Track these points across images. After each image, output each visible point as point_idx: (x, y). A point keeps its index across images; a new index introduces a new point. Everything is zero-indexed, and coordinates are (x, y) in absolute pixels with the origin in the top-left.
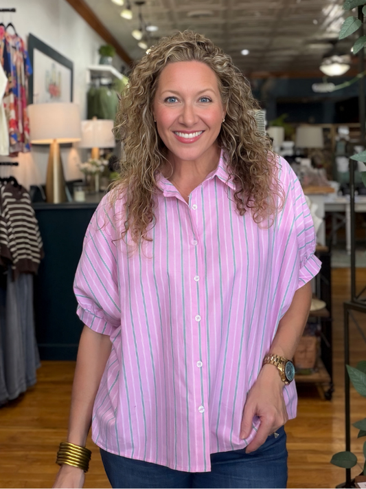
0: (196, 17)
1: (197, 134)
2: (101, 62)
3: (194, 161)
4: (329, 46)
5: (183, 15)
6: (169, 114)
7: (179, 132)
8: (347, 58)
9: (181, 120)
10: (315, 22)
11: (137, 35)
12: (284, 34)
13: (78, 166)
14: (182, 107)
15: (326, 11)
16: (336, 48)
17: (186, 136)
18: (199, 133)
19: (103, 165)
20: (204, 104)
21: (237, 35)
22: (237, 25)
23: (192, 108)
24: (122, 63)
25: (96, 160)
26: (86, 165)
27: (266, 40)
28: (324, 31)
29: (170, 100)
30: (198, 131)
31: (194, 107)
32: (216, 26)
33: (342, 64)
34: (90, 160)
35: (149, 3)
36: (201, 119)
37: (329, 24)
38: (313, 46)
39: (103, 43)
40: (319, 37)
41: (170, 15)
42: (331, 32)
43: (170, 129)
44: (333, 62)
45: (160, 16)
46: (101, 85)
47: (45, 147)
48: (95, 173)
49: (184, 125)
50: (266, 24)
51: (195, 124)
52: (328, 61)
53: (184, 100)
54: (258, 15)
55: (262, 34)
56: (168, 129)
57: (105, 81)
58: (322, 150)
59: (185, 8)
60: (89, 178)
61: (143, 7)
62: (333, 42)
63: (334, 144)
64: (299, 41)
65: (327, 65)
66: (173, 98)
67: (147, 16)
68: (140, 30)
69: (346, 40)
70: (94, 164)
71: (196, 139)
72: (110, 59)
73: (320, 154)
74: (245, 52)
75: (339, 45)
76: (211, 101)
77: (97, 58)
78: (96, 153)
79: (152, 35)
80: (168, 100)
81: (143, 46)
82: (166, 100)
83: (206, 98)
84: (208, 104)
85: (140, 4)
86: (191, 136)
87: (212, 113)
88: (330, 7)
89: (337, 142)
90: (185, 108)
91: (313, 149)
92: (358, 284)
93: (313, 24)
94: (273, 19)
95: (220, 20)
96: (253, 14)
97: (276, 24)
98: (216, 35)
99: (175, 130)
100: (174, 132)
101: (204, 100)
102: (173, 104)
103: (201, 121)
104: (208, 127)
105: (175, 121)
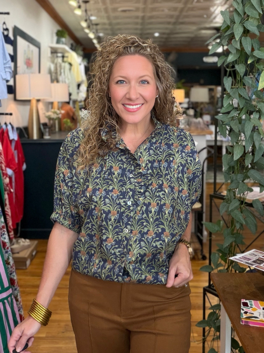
0: (124, 11)
1: (138, 106)
2: (58, 42)
3: (135, 125)
4: (214, 32)
5: (115, 10)
6: (119, 92)
7: (127, 104)
9: (127, 96)
10: (205, 16)
11: (84, 24)
12: (182, 23)
13: (44, 114)
15: (212, 9)
17: (131, 107)
18: (140, 105)
19: (61, 113)
20: (143, 85)
21: (151, 23)
22: (151, 17)
23: (135, 88)
24: (72, 41)
25: (56, 110)
26: (50, 114)
27: (170, 26)
28: (211, 22)
31: (137, 87)
32: (137, 17)
34: (53, 110)
35: (92, 2)
36: (141, 95)
37: (215, 18)
38: (204, 32)
39: (59, 28)
40: (208, 26)
41: (106, 10)
42: (216, 23)
43: (121, 102)
45: (99, 10)
48: (56, 119)
49: (130, 99)
50: (171, 17)
51: (138, 99)
53: (129, 82)
54: (166, 11)
55: (169, 23)
56: (119, 102)
57: (60, 55)
58: (208, 104)
59: (116, 5)
60: (51, 122)
61: (88, 4)
62: (217, 29)
63: (216, 100)
64: (194, 28)
67: (90, 10)
68: (86, 21)
70: (55, 113)
71: (138, 109)
72: (63, 40)
73: (206, 106)
74: (157, 35)
77: (55, 38)
78: (56, 105)
79: (93, 22)
80: (119, 82)
81: (87, 31)
82: (117, 83)
83: (145, 81)
84: (146, 85)
85: (86, 2)
86: (135, 107)
87: (149, 92)
88: (215, 7)
89: (218, 98)
90: (130, 88)
91: (202, 103)
93: (204, 17)
94: (176, 13)
95: (140, 14)
96: (163, 11)
97: (178, 17)
98: (137, 24)
99: (124, 103)
100: (123, 105)
101: (144, 82)
102: (122, 85)
103: (141, 97)
104: (146, 101)
105: (124, 97)
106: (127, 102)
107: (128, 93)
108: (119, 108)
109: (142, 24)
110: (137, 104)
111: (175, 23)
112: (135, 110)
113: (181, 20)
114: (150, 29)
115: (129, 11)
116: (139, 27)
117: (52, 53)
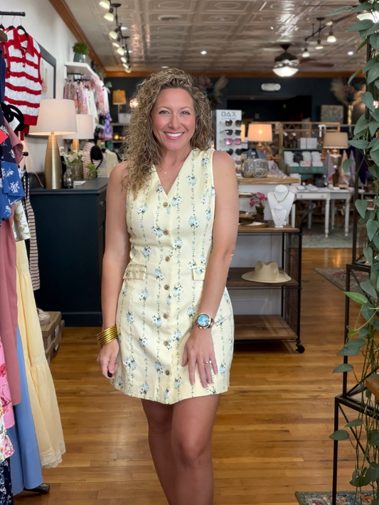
2: (76, 60)
4: (281, 49)
6: (162, 121)
7: (168, 133)
8: (297, 61)
10: (272, 28)
11: (113, 36)
12: (241, 37)
14: (171, 117)
15: (282, 19)
16: (287, 52)
21: (198, 37)
22: (201, 29)
25: (77, 150)
27: (223, 42)
28: (279, 36)
31: (178, 117)
32: (182, 28)
33: (293, 67)
36: (182, 125)
37: (284, 31)
38: (266, 49)
39: (76, 41)
40: (273, 42)
42: (284, 37)
43: (162, 130)
44: (284, 65)
46: (75, 80)
49: (172, 128)
50: (228, 28)
52: (281, 65)
53: (172, 113)
55: (222, 37)
57: (77, 77)
58: (271, 145)
59: (156, 11)
61: (119, 9)
62: (285, 46)
63: (282, 139)
64: (254, 43)
65: (279, 67)
66: (165, 111)
68: (116, 31)
69: (298, 45)
72: (84, 56)
73: (269, 148)
74: (204, 53)
75: (290, 50)
76: (189, 114)
77: (72, 55)
79: (123, 34)
81: (116, 45)
82: (161, 113)
83: (186, 112)
85: (116, 6)
87: (189, 121)
90: (173, 118)
92: (302, 262)
93: (270, 30)
94: (235, 23)
95: (187, 24)
96: (218, 19)
97: (236, 28)
98: (180, 37)
100: (165, 133)
104: (187, 130)
105: (166, 125)
108: (161, 135)
109: (187, 38)
111: (230, 38)
113: (239, 34)
114: (196, 45)
115: (173, 18)
116: (182, 41)
117: (68, 74)
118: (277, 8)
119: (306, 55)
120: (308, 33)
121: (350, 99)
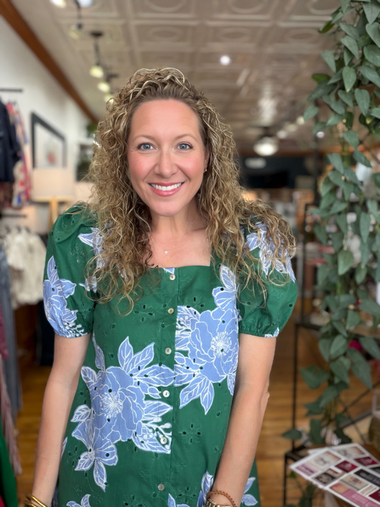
1: (175, 186)
2: (88, 137)
6: (143, 162)
7: (156, 184)
8: (274, 140)
9: (157, 170)
14: (158, 154)
17: (164, 188)
18: (178, 185)
20: (183, 151)
23: (169, 155)
29: (145, 146)
30: (177, 183)
31: (172, 155)
36: (180, 168)
43: (146, 180)
47: (45, 204)
49: (161, 176)
51: (174, 174)
56: (143, 180)
66: (148, 144)
71: (175, 191)
75: (269, 131)
76: (191, 147)
80: (142, 147)
82: (139, 147)
83: (186, 145)
84: (188, 151)
86: (169, 188)
87: (193, 161)
90: (161, 156)
99: (151, 182)
100: (150, 184)
101: (184, 146)
102: (147, 151)
103: (180, 171)
104: (188, 178)
105: (150, 171)
106: (156, 180)
107: (158, 164)
108: (144, 190)
110: (174, 184)
112: (170, 193)
118: (256, 93)
119: (282, 134)
120: (284, 115)
121: (320, 172)
